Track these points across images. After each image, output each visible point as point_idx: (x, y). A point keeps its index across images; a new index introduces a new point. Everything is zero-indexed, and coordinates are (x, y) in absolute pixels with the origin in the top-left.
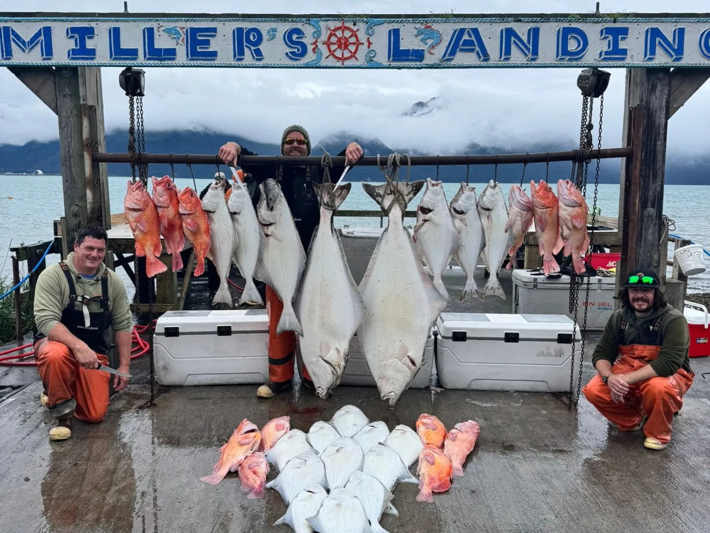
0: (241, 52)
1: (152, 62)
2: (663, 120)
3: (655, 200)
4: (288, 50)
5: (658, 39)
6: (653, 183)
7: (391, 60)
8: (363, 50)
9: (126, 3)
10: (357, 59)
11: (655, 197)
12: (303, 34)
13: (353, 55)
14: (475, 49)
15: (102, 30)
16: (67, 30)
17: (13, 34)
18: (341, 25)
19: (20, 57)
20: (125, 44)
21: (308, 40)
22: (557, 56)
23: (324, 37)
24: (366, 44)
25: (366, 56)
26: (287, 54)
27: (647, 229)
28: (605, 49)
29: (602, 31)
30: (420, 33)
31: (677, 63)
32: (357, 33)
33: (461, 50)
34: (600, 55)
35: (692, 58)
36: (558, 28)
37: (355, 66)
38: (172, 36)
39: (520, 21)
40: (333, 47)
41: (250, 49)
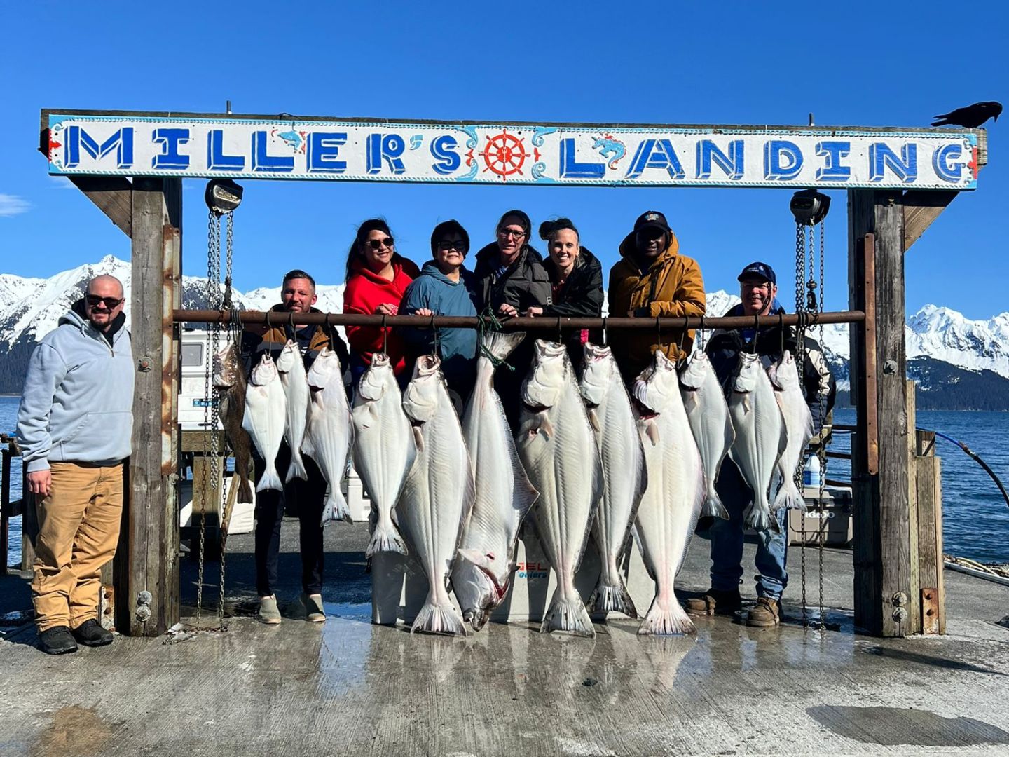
0: (377, 163)
1: (262, 174)
2: (899, 254)
3: (896, 351)
4: (438, 162)
5: (885, 156)
6: (892, 329)
7: (564, 174)
8: (529, 163)
9: (228, 103)
10: (521, 173)
11: (895, 348)
12: (455, 142)
13: (517, 169)
14: (666, 165)
15: (200, 131)
16: (154, 132)
17: (82, 136)
18: (502, 133)
19: (88, 165)
20: (228, 151)
21: (461, 150)
22: (766, 173)
23: (481, 146)
24: (533, 156)
25: (533, 170)
26: (434, 167)
27: (889, 387)
28: (824, 167)
29: (818, 146)
31: (910, 184)
32: (522, 143)
33: (651, 166)
34: (818, 173)
35: (926, 179)
36: (766, 142)
37: (520, 182)
38: (289, 142)
39: (721, 132)
40: (492, 159)
41: (388, 159)
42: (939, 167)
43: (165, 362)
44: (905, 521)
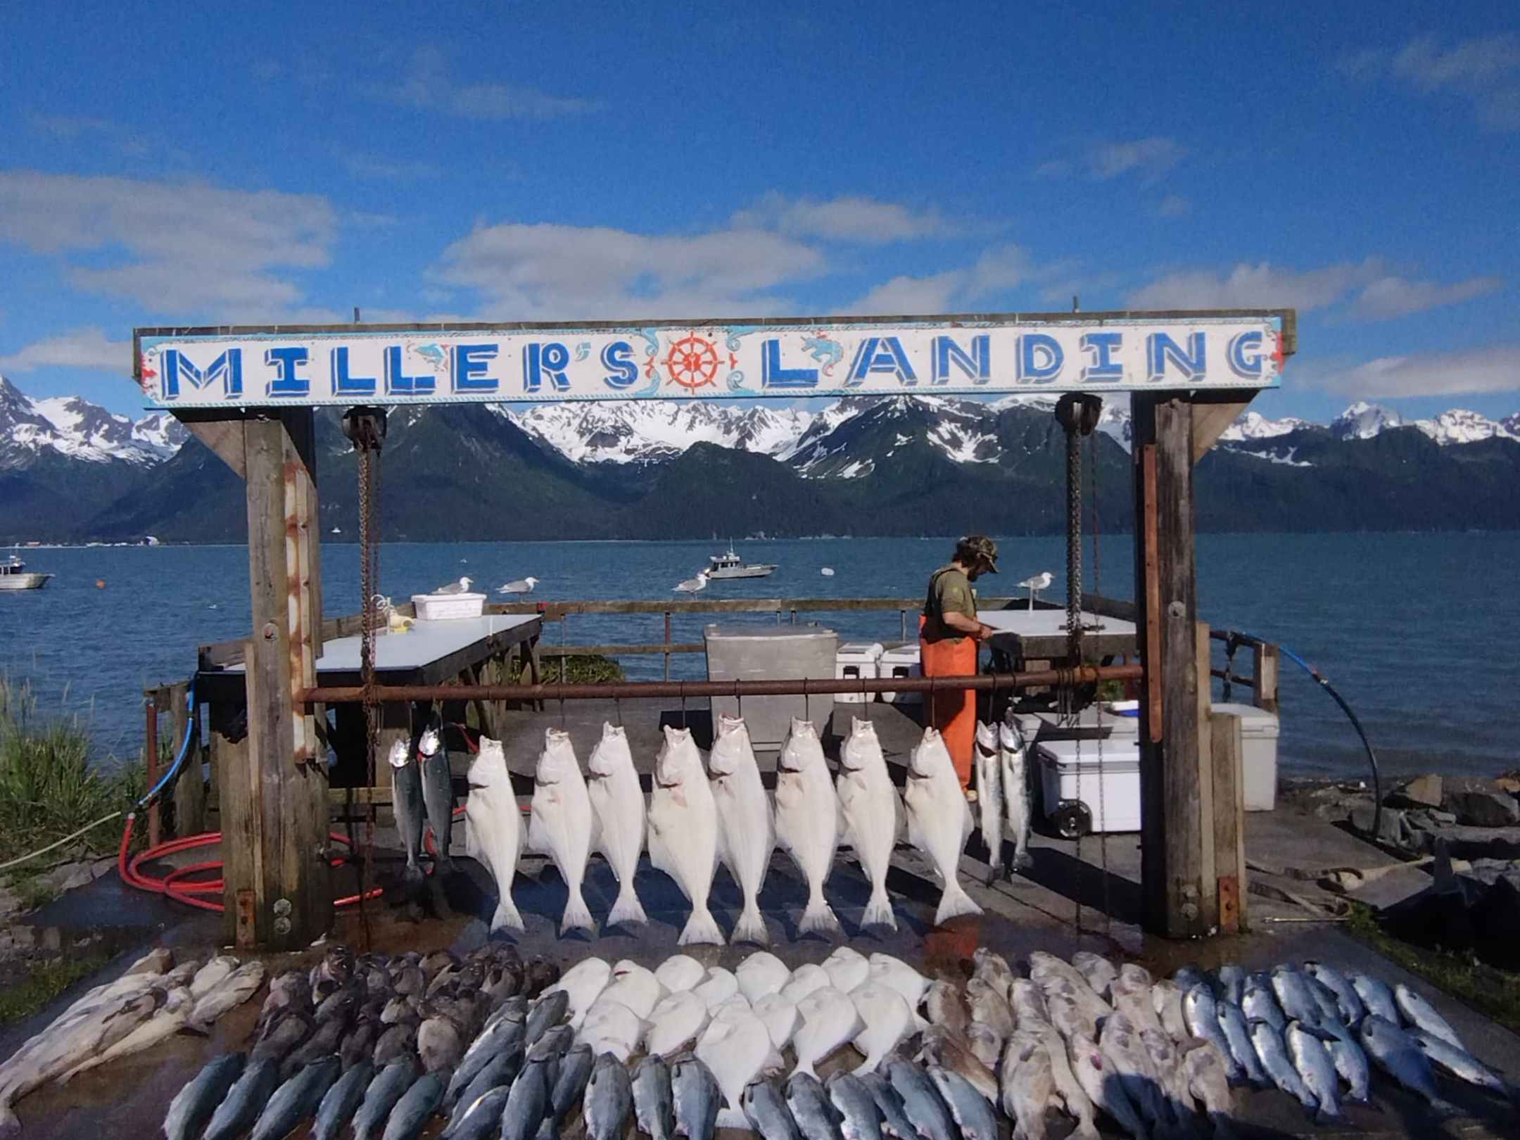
0: (536, 380)
1: (396, 398)
2: (1185, 468)
3: (1183, 589)
4: (609, 374)
5: (1166, 349)
6: (1178, 563)
7: (768, 383)
8: (724, 370)
9: (357, 311)
10: (714, 385)
11: (1182, 583)
12: (632, 351)
13: (709, 379)
14: (894, 368)
15: (320, 350)
16: (266, 354)
17: (181, 362)
18: (689, 336)
19: (190, 396)
20: (354, 373)
21: (638, 358)
22: (1019, 375)
23: (663, 353)
24: (728, 363)
25: (728, 380)
26: (606, 380)
27: (1175, 633)
28: (1090, 365)
29: (1082, 340)
30: (809, 345)
31: (1198, 383)
32: (714, 347)
33: (874, 370)
34: (1083, 373)
35: (1219, 375)
36: (1016, 337)
37: (712, 395)
38: (429, 358)
39: (960, 326)
40: (677, 369)
41: (549, 373)
42: (1237, 363)
43: (292, 629)
44: (1194, 799)
